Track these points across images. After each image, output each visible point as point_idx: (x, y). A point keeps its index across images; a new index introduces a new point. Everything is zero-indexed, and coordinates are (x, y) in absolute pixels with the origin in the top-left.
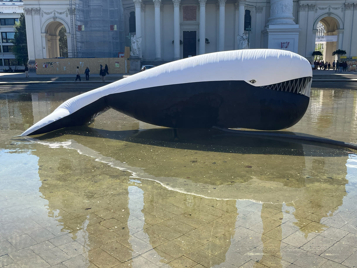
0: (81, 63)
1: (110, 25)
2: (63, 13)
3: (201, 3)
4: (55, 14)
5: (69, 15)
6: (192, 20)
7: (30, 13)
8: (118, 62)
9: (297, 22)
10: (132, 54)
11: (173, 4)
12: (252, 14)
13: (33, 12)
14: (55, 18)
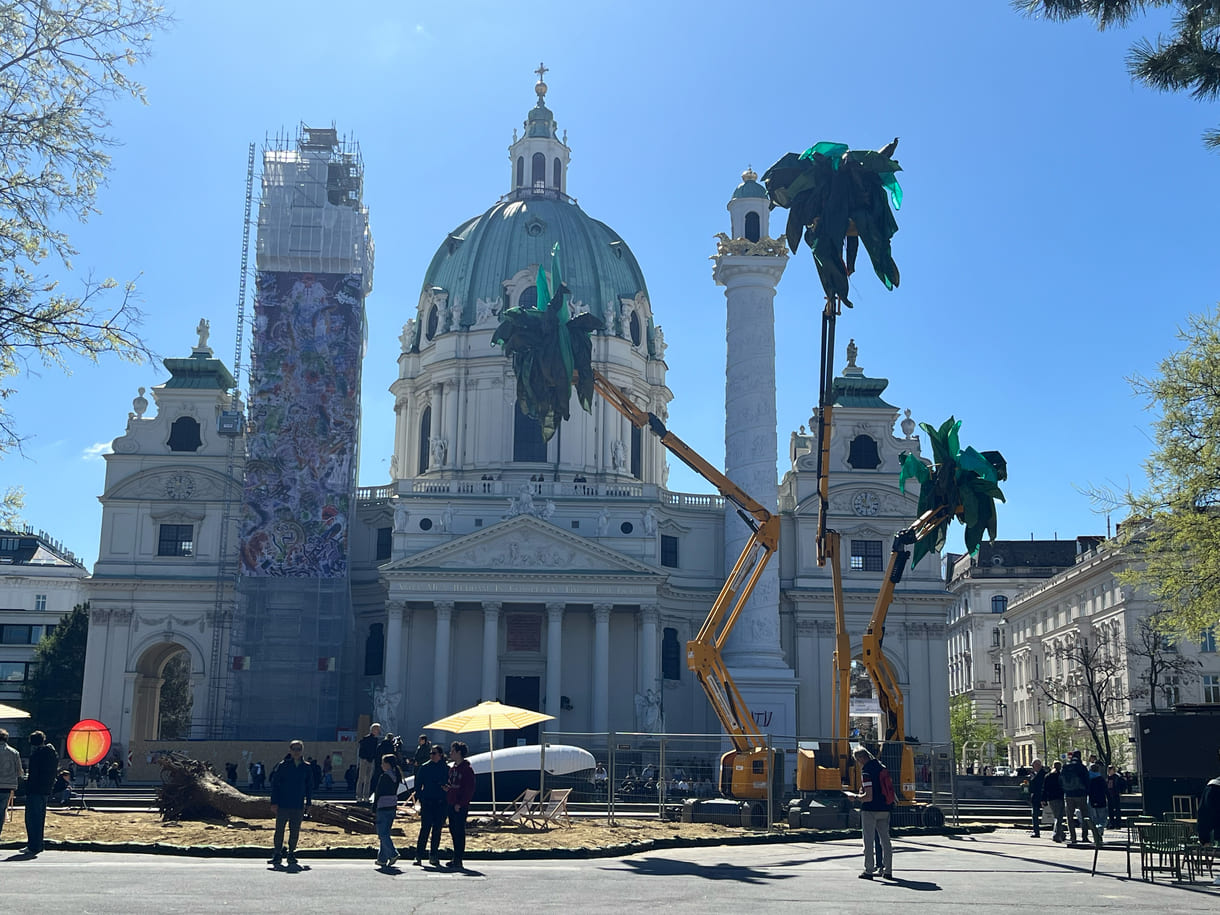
0: (245, 753)
1: (318, 657)
2: (193, 622)
3: (551, 614)
4: (170, 623)
5: (210, 626)
6: (529, 649)
7: (104, 621)
8: (339, 753)
9: (792, 662)
11: (484, 613)
12: (683, 639)
13: (112, 619)
14: (168, 634)
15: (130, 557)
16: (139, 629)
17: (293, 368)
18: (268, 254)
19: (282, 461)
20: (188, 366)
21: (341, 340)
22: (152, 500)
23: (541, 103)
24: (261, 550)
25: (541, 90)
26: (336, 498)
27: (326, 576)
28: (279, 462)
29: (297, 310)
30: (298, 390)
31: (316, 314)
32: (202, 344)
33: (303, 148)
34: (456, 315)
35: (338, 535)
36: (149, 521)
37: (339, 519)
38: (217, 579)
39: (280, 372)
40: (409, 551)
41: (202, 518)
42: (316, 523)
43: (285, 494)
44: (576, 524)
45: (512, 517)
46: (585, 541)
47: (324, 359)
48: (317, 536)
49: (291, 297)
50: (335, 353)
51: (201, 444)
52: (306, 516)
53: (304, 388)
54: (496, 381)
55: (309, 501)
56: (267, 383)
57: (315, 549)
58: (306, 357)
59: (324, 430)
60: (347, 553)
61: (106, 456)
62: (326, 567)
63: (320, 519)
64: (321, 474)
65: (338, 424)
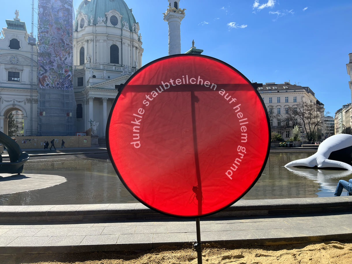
1: (66, 112)
2: (22, 101)
4: (14, 102)
5: (28, 103)
8: (86, 139)
10: (92, 134)
14: (14, 105)
16: (4, 103)
17: (52, 26)
19: (50, 54)
20: (14, 23)
21: (67, 19)
22: (5, 64)
24: (45, 80)
26: (68, 67)
27: (67, 89)
28: (49, 54)
29: (52, 8)
30: (54, 33)
31: (59, 10)
32: (17, 18)
34: (92, 21)
35: (70, 78)
36: (4, 70)
37: (70, 73)
38: (30, 89)
39: (48, 26)
40: (94, 83)
41: (22, 70)
42: (63, 74)
43: (52, 64)
47: (62, 24)
48: (63, 77)
49: (50, 3)
50: (65, 23)
51: (20, 48)
52: (59, 71)
53: (56, 32)
55: (59, 67)
56: (44, 29)
57: (63, 81)
58: (56, 23)
59: (63, 46)
60: (73, 83)
62: (67, 87)
63: (64, 73)
64: (63, 59)
65: (67, 45)
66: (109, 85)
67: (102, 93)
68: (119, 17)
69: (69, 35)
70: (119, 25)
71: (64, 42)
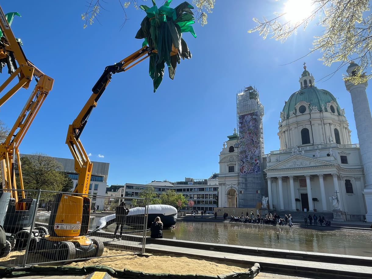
0: (234, 210)
1: (257, 190)
2: (236, 184)
3: (306, 178)
4: (232, 185)
5: (238, 185)
7: (221, 185)
10: (262, 207)
11: (289, 178)
14: (231, 187)
15: (224, 173)
17: (246, 133)
18: (239, 112)
20: (232, 137)
21: (255, 125)
22: (227, 162)
23: (305, 70)
24: (244, 169)
25: (305, 68)
26: (257, 157)
27: (256, 173)
28: (245, 151)
29: (246, 121)
30: (247, 137)
31: (250, 121)
32: (235, 132)
33: (245, 91)
34: (285, 116)
35: (258, 164)
36: (227, 166)
37: (258, 161)
38: (238, 176)
39: (244, 134)
40: (270, 166)
41: (235, 165)
43: (247, 157)
44: (314, 156)
45: (293, 155)
46: (313, 159)
47: (252, 129)
48: (254, 165)
49: (244, 119)
50: (254, 128)
51: (234, 151)
52: (251, 161)
53: (248, 136)
54: (295, 128)
55: (252, 158)
56: (242, 136)
57: (254, 168)
58: (248, 130)
59: (253, 144)
60: (260, 168)
61: (219, 155)
62: (256, 171)
63: (254, 162)
64: (253, 152)
65: (255, 142)
66: (282, 165)
67: (277, 173)
68: (306, 105)
69: (256, 135)
70: (307, 111)
71: (253, 141)
